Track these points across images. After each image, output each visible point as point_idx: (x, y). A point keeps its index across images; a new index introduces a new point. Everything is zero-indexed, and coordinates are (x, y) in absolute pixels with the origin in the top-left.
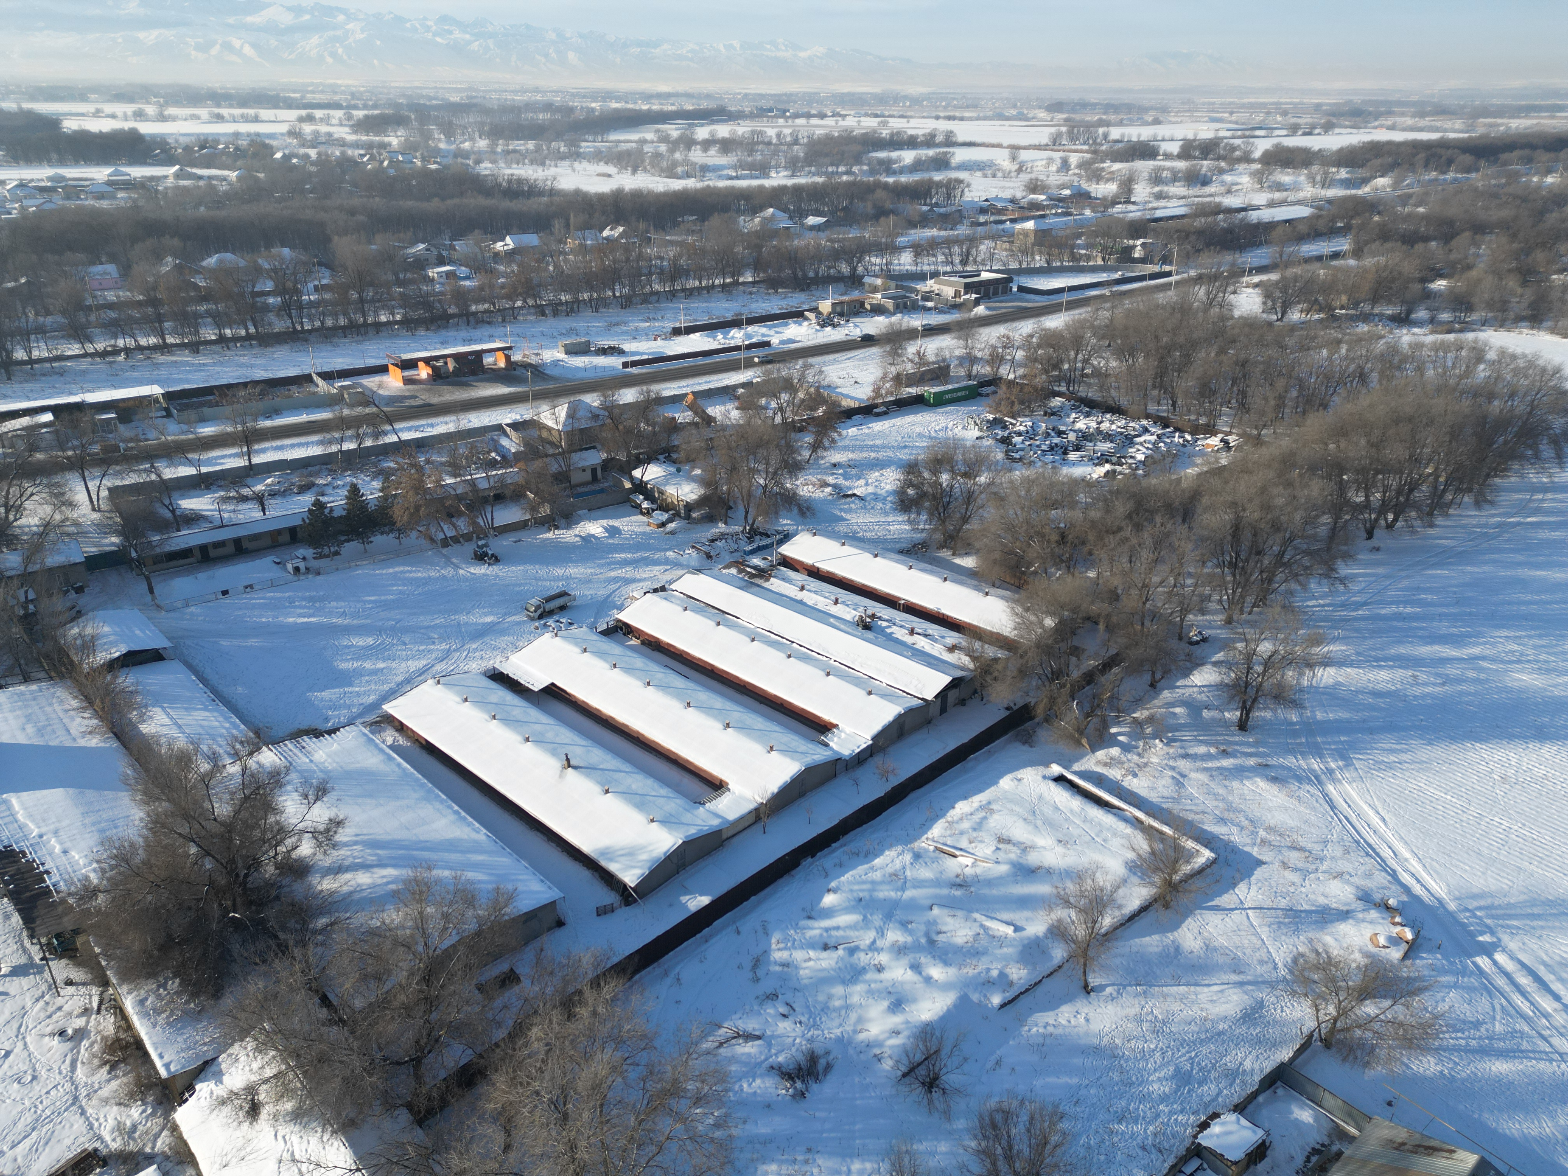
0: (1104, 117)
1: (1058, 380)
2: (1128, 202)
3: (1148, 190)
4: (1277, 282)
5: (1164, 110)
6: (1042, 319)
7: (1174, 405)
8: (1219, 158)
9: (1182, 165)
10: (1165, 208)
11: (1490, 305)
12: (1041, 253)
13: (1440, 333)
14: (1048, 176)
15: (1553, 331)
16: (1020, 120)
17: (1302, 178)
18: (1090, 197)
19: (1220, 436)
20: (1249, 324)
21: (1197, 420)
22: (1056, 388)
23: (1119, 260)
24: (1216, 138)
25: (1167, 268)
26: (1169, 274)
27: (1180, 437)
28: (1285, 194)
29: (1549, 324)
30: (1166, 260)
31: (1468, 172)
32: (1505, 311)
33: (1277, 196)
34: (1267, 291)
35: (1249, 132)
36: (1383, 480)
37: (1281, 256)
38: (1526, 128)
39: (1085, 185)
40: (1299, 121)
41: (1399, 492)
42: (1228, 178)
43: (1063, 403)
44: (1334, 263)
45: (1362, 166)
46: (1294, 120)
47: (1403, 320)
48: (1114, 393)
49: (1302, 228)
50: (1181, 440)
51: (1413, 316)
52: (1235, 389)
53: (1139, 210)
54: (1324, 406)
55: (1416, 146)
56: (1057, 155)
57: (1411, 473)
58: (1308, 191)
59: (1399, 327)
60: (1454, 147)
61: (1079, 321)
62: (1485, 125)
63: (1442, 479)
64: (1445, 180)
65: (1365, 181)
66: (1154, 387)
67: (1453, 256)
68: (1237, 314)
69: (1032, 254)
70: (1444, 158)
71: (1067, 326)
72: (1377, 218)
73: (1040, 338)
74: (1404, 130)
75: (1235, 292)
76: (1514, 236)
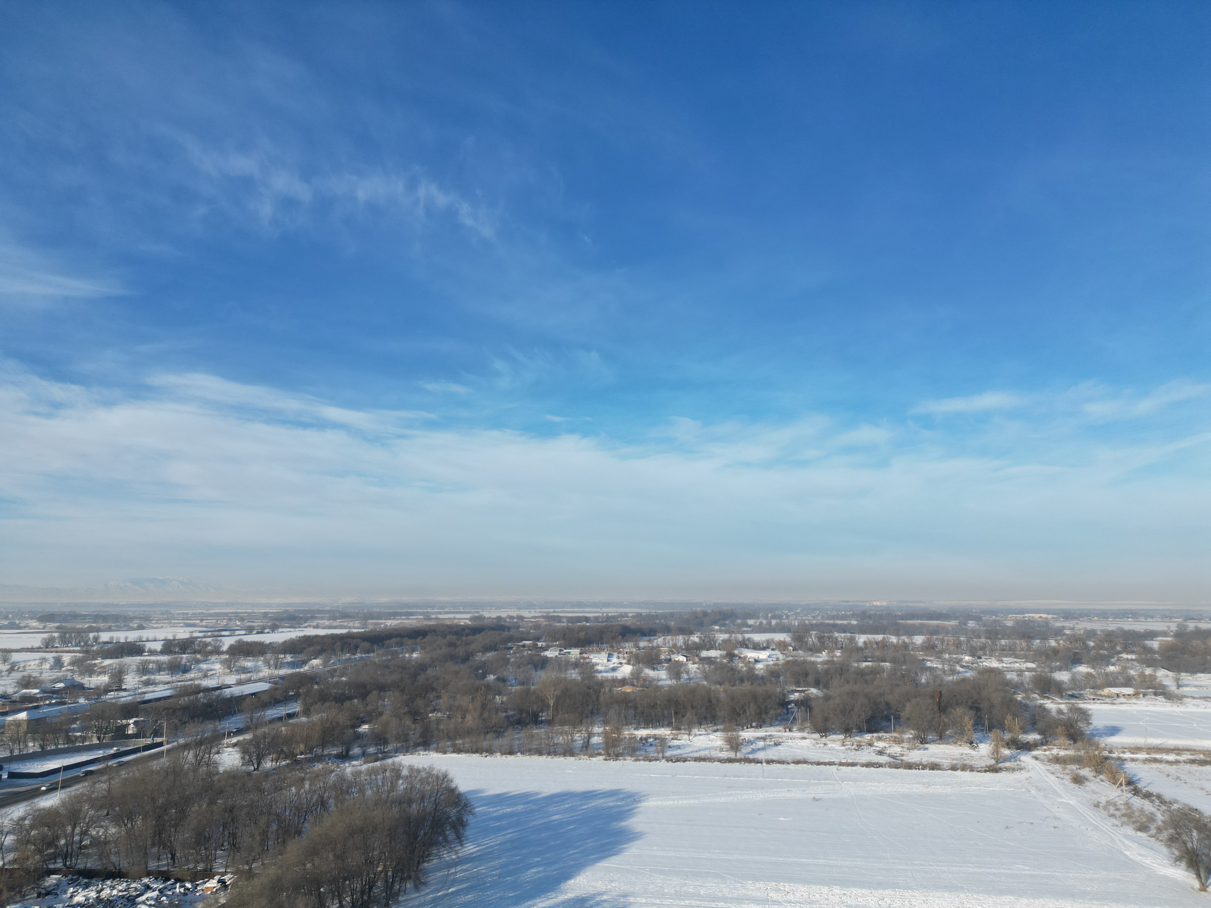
0: (94, 625)
1: (54, 857)
2: (120, 689)
3: (137, 679)
4: (251, 741)
5: (147, 619)
6: (36, 800)
7: (173, 858)
8: (195, 652)
9: (165, 658)
10: (154, 692)
11: (398, 738)
12: (34, 740)
13: (371, 762)
14: (41, 673)
15: (437, 750)
16: (12, 628)
17: (260, 663)
18: (84, 688)
19: (217, 878)
20: (232, 775)
21: (196, 867)
22: (51, 866)
23: (113, 738)
24: (191, 638)
25: (158, 740)
26: (161, 744)
27: (181, 887)
28: (249, 675)
29: (434, 746)
30: (157, 733)
31: (369, 653)
32: (407, 741)
33: (243, 676)
34: (244, 748)
35: (217, 633)
36: (350, 884)
37: (251, 720)
38: (395, 626)
39: (78, 678)
40: (253, 624)
41: (363, 893)
42: (204, 666)
43: (59, 880)
44: (291, 721)
45: (301, 652)
46: (249, 624)
47: (345, 757)
48: (113, 858)
49: (265, 698)
50: (182, 890)
51: (351, 753)
52: (226, 833)
53: (130, 695)
54: (299, 833)
55: (333, 637)
56: (50, 656)
57: (368, 874)
58: (266, 672)
59: (343, 762)
60: (357, 638)
61: (76, 797)
62: (372, 624)
63: (390, 874)
64: (355, 658)
65: (304, 663)
66: (153, 845)
67: (369, 708)
68: (221, 769)
69: (25, 742)
70: (352, 645)
71: (64, 803)
72: (316, 687)
73: (34, 819)
74: (324, 628)
75: (218, 753)
76: (403, 691)
